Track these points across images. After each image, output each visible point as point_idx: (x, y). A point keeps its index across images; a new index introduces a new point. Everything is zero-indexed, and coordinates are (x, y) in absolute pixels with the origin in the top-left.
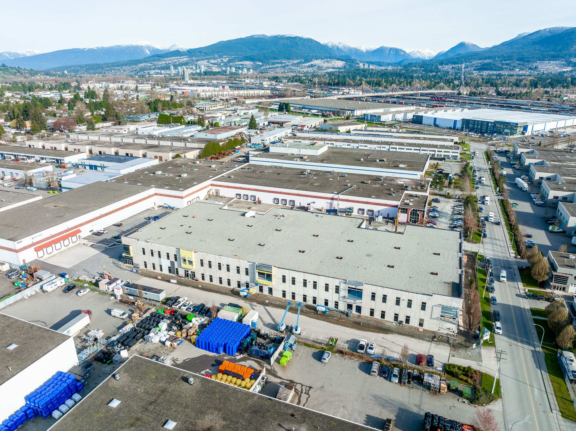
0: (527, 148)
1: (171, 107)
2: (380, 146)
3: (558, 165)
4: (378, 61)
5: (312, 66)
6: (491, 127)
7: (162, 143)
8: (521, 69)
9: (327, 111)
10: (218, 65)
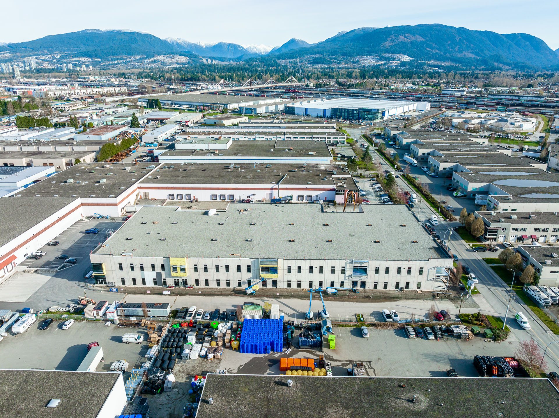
0: (397, 130)
1: (24, 109)
2: (275, 136)
3: (429, 142)
4: (219, 56)
5: (155, 62)
6: (356, 113)
7: (42, 149)
8: (346, 63)
9: (201, 106)
10: (50, 62)
